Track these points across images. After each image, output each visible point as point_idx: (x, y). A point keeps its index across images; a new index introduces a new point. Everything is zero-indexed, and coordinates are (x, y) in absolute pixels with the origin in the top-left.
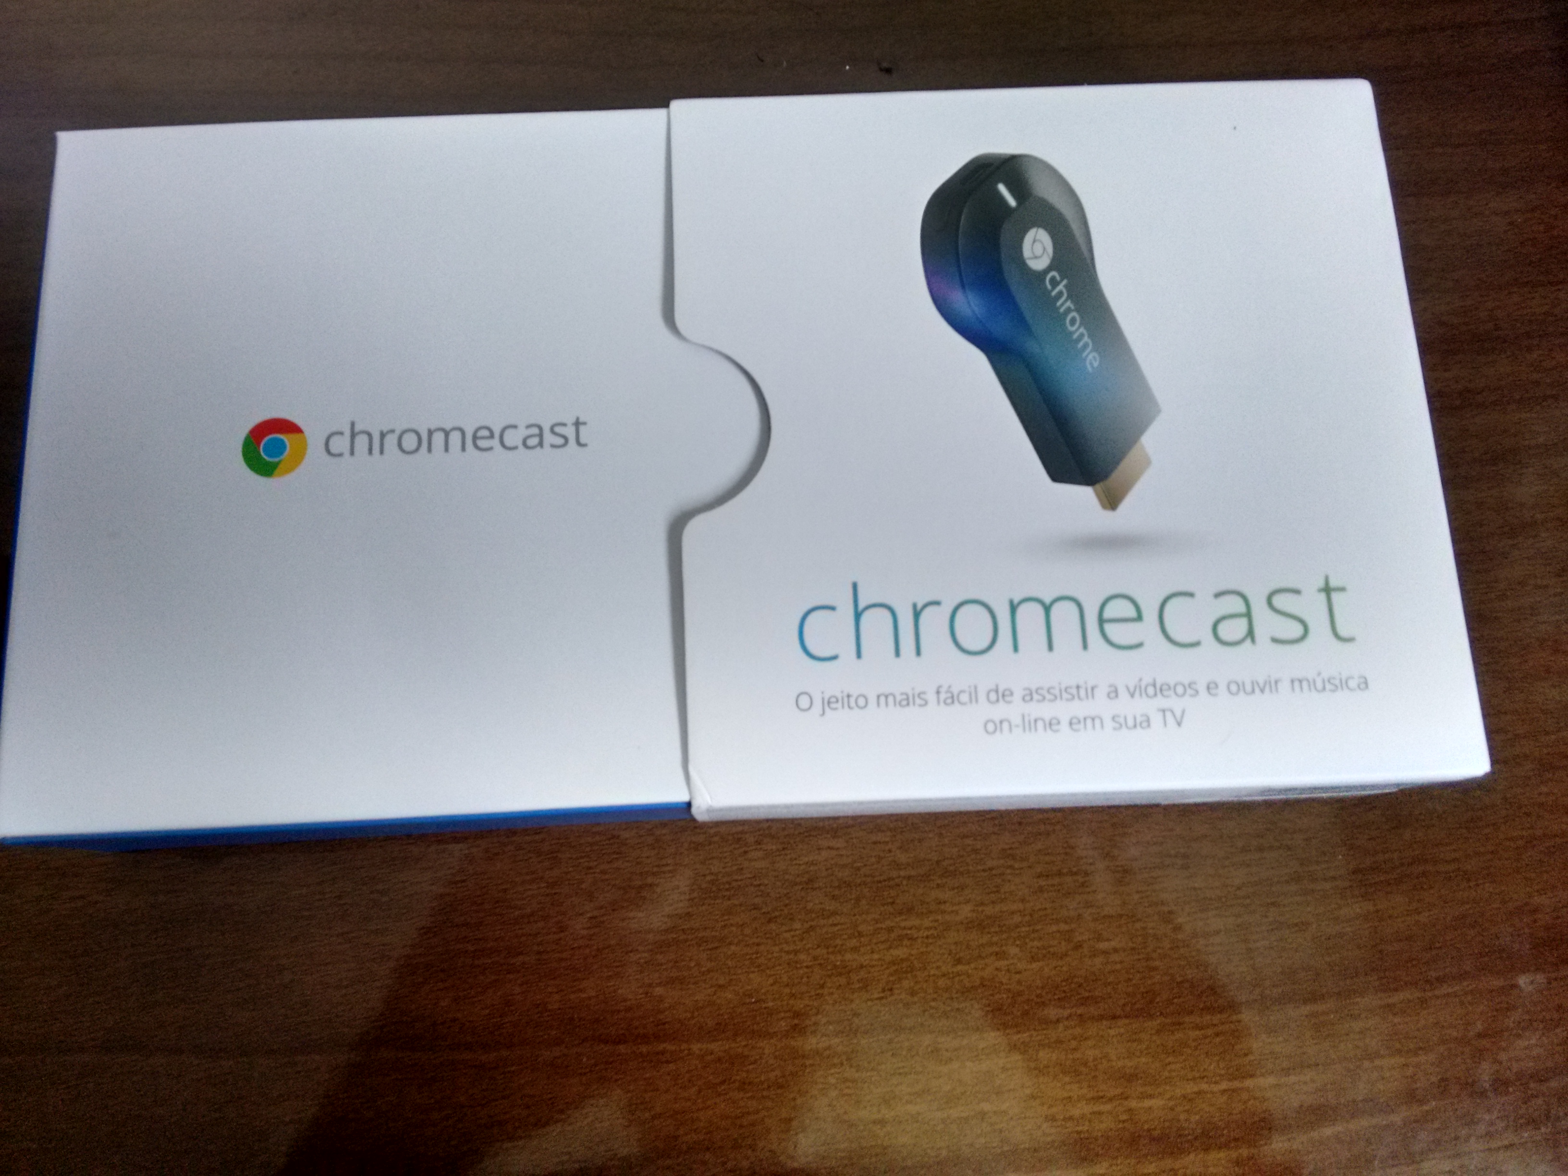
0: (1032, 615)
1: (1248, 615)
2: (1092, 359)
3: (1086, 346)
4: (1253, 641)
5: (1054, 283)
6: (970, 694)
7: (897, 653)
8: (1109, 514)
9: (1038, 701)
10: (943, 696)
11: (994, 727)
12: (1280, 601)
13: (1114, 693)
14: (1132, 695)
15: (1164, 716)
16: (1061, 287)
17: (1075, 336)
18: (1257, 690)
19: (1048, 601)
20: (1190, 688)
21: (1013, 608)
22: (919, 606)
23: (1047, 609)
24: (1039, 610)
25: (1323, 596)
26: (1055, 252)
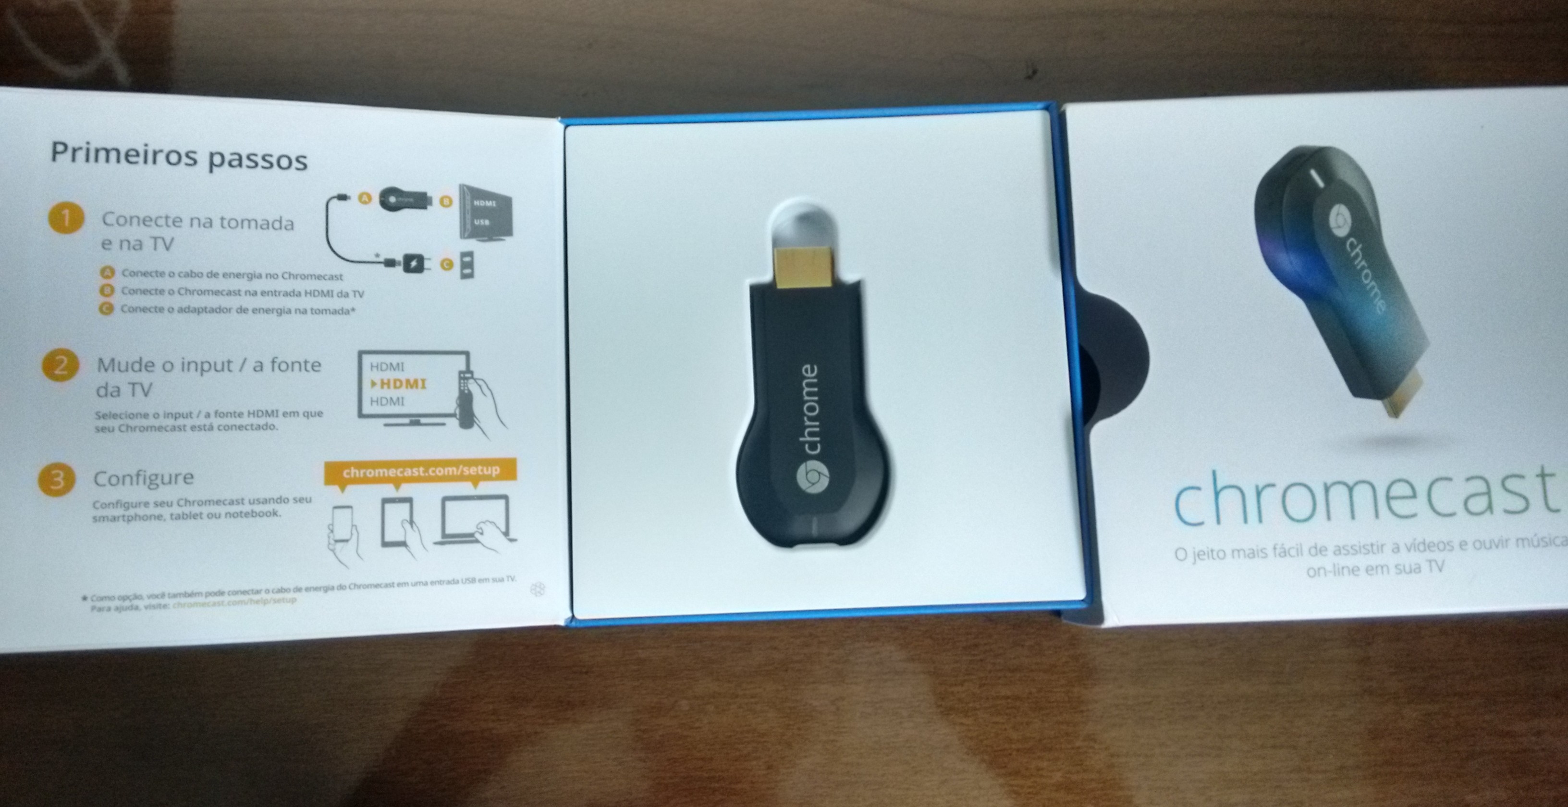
0: (1339, 495)
1: (1488, 493)
2: (1380, 305)
3: (1376, 295)
4: (1492, 512)
5: (1353, 246)
6: (1297, 549)
7: (1246, 521)
8: (1392, 421)
9: (1345, 555)
10: (1278, 551)
11: (1315, 573)
12: (1510, 484)
13: (1396, 549)
14: (1409, 550)
15: (1431, 566)
16: (1358, 250)
17: (1368, 287)
18: (1494, 547)
19: (1351, 483)
20: (1447, 546)
21: (1327, 489)
22: (1260, 488)
23: (1351, 489)
24: (1344, 490)
25: (1539, 479)
26: (1353, 224)
